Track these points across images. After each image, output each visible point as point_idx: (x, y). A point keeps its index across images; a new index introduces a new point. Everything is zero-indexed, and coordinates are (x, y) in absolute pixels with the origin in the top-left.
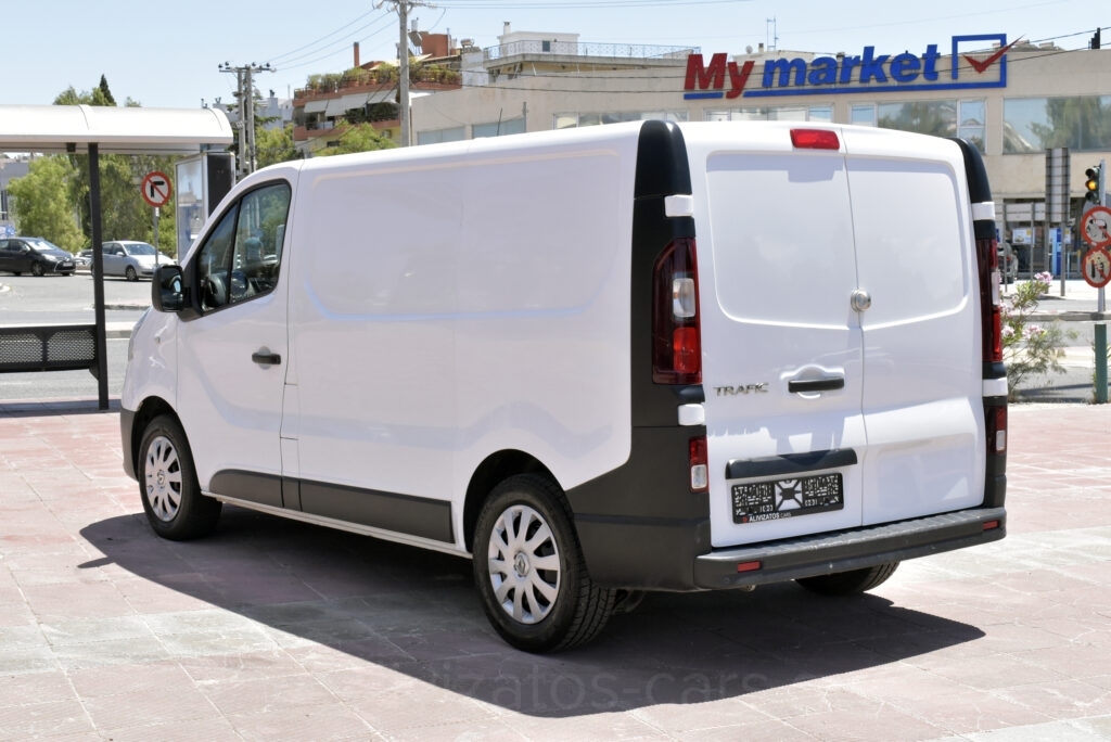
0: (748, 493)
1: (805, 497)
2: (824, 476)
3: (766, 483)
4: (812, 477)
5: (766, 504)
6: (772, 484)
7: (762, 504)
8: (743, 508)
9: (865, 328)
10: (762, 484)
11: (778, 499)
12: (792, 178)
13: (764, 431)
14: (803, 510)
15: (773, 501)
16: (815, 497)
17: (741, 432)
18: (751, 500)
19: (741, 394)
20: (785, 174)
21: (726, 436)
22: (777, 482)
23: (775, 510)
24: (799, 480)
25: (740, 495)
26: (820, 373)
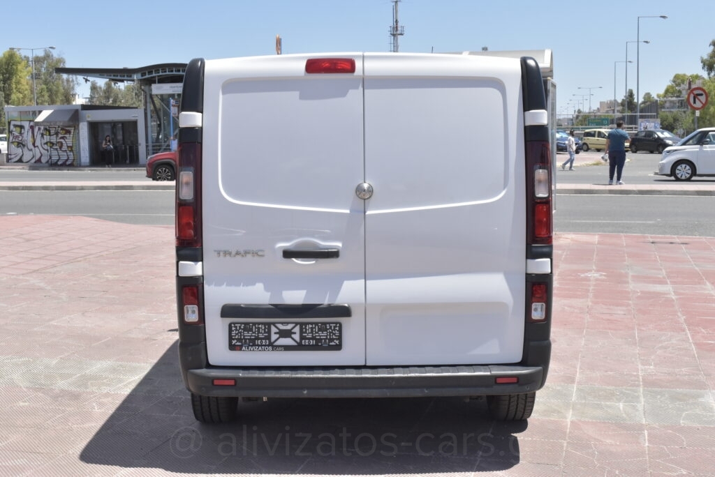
0: (245, 329)
1: (302, 338)
2: (325, 324)
3: (264, 324)
4: (312, 324)
5: (261, 339)
6: (269, 324)
7: (258, 338)
8: (239, 340)
9: (368, 213)
10: (259, 324)
11: (274, 337)
12: (302, 97)
13: (260, 286)
14: (299, 347)
15: (269, 338)
16: (313, 338)
17: (238, 285)
18: (247, 335)
19: (238, 257)
20: (296, 94)
21: (224, 286)
22: (274, 324)
23: (271, 344)
24: (297, 324)
25: (236, 330)
26: (315, 245)
